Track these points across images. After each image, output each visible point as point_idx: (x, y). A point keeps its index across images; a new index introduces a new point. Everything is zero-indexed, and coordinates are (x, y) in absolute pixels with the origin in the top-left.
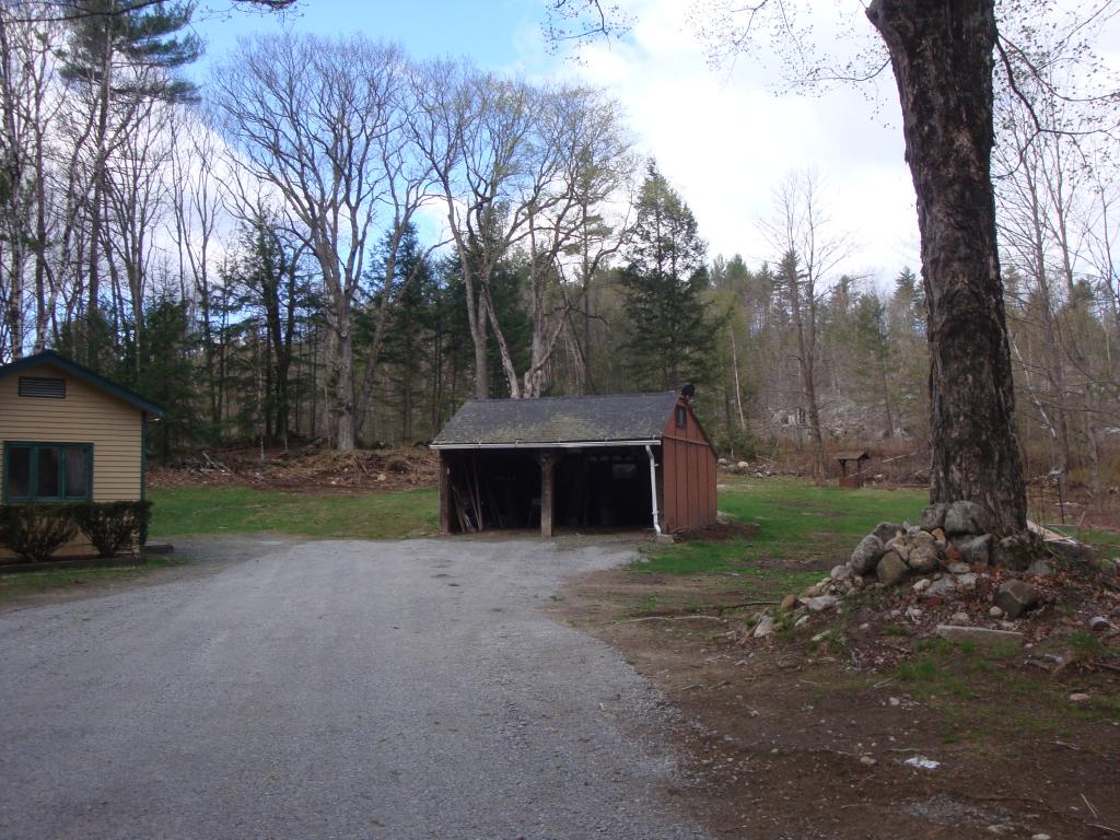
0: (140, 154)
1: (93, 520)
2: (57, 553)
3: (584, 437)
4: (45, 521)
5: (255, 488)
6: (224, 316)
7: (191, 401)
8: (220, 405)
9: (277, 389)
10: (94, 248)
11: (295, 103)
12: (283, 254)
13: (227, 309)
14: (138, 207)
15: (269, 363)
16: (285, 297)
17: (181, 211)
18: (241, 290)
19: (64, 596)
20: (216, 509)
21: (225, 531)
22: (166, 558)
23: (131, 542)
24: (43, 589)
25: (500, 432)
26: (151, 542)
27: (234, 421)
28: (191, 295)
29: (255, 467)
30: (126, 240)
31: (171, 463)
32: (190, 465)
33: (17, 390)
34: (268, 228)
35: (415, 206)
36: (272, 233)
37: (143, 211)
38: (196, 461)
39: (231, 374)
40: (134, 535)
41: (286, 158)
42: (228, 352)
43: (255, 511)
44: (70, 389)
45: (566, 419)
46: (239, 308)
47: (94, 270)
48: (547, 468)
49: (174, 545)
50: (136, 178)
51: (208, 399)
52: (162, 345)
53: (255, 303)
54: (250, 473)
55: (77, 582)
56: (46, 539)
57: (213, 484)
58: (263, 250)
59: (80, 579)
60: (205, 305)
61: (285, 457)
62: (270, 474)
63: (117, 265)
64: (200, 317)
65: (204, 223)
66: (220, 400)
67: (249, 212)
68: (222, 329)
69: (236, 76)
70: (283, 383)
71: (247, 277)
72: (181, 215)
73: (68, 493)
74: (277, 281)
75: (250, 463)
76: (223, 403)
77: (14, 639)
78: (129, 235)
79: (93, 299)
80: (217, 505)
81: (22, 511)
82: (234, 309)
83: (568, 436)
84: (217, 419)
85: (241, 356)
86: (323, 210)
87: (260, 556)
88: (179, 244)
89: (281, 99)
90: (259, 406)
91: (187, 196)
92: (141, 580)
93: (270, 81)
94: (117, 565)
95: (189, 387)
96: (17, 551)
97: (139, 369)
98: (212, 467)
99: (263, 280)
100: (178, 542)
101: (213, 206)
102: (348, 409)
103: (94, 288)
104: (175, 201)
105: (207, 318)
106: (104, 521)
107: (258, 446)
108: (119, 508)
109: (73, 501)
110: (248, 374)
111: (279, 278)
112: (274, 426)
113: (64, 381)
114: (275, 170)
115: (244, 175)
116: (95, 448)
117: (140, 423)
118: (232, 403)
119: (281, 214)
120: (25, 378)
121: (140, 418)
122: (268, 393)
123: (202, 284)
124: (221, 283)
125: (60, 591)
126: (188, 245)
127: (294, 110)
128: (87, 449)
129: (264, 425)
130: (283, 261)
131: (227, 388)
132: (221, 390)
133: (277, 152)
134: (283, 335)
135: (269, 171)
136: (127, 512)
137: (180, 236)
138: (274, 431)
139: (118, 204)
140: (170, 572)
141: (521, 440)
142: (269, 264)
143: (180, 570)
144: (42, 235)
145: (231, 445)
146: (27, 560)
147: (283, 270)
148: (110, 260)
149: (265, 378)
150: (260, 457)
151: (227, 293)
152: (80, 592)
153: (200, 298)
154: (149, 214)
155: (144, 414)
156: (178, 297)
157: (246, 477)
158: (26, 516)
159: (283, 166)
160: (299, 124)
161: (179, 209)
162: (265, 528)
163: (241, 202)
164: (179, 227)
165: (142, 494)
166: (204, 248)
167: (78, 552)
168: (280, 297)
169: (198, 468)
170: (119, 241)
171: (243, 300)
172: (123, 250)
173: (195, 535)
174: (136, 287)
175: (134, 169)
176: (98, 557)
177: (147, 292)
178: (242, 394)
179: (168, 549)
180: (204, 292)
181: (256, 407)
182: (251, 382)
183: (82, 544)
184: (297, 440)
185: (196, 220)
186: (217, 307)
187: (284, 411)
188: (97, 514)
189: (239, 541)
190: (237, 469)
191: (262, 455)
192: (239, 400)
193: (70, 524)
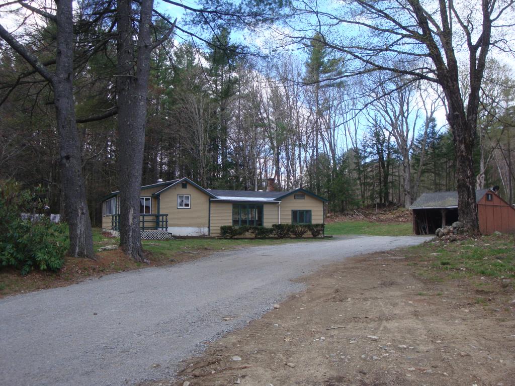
2: (303, 236)
3: (453, 204)
4: (301, 228)
6: (364, 159)
9: (384, 185)
13: (365, 157)
15: (380, 176)
16: (386, 151)
18: (369, 150)
23: (320, 234)
25: (430, 203)
27: (368, 198)
29: (373, 215)
31: (343, 214)
32: (349, 214)
33: (294, 198)
34: (378, 125)
35: (434, 111)
38: (352, 213)
40: (321, 232)
42: (365, 172)
44: (306, 197)
45: (451, 199)
46: (369, 156)
48: (443, 214)
53: (374, 154)
56: (301, 232)
57: (356, 221)
58: (377, 135)
61: (385, 211)
62: (379, 217)
65: (355, 125)
68: (364, 165)
70: (386, 183)
71: (371, 144)
73: (306, 222)
75: (372, 213)
82: (367, 157)
83: (449, 204)
86: (397, 119)
90: (375, 193)
94: (318, 239)
96: (295, 235)
98: (357, 215)
99: (377, 146)
100: (335, 235)
102: (408, 192)
106: (314, 228)
107: (375, 207)
108: (317, 225)
109: (307, 224)
112: (383, 200)
113: (304, 195)
116: (312, 211)
117: (322, 204)
120: (296, 195)
128: (310, 211)
129: (379, 199)
130: (384, 138)
136: (319, 226)
138: (383, 202)
141: (435, 206)
142: (378, 140)
146: (297, 237)
147: (384, 141)
150: (375, 211)
155: (323, 202)
157: (369, 218)
158: (297, 227)
163: (368, 116)
165: (323, 222)
167: (309, 236)
169: (352, 215)
171: (370, 154)
176: (313, 237)
179: (330, 236)
180: (356, 152)
183: (309, 234)
184: (392, 204)
187: (387, 194)
188: (312, 227)
190: (366, 215)
191: (377, 211)
192: (369, 190)
193: (307, 229)
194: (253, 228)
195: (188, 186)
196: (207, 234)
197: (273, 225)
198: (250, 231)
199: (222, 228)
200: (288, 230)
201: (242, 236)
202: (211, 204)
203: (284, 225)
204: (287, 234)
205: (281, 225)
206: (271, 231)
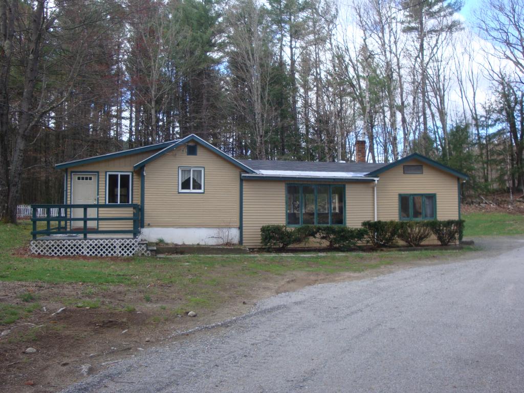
0: (440, 59)
1: (438, 228)
2: (423, 243)
4: (417, 229)
5: (509, 213)
6: (487, 129)
7: (473, 172)
8: (487, 174)
9: (517, 163)
10: (424, 105)
11: (516, 16)
12: (515, 95)
13: (488, 126)
14: (441, 84)
15: (512, 150)
16: (518, 116)
17: (461, 82)
18: (494, 116)
19: (430, 262)
20: (491, 223)
21: (497, 234)
22: (471, 247)
23: (455, 239)
24: (420, 259)
26: (464, 239)
27: (495, 181)
28: (470, 122)
29: (508, 203)
30: (437, 99)
31: (465, 202)
32: (475, 202)
33: (403, 172)
34: (506, 83)
36: (509, 85)
37: (444, 85)
38: (478, 200)
39: (493, 158)
40: (457, 236)
41: (514, 46)
42: (490, 147)
43: (511, 225)
44: (425, 169)
46: (495, 124)
47: (424, 114)
49: (474, 240)
50: (439, 70)
51: (482, 171)
52: (458, 146)
53: (503, 121)
54: (505, 206)
55: (434, 257)
56: (418, 237)
57: (487, 212)
58: (505, 96)
59: (435, 255)
60: (477, 126)
62: (516, 206)
63: (434, 111)
64: (475, 131)
65: (473, 86)
66: (487, 170)
67: (496, 77)
68: (487, 136)
69: (482, 11)
70: (520, 160)
71: (497, 109)
72: (462, 84)
73: (427, 217)
74: (513, 109)
75: (505, 201)
76: (489, 173)
77: (414, 280)
78: (438, 97)
79: (426, 128)
80: (491, 221)
81: (408, 224)
82: (491, 126)
84: (486, 180)
85: (498, 148)
87: (519, 248)
88: (462, 98)
89: (508, 16)
90: (509, 172)
91: (464, 74)
92: (462, 257)
93: (501, 9)
94: (449, 249)
95: (472, 165)
96: (406, 242)
97: (448, 159)
98: (486, 203)
99: (506, 110)
100: (476, 240)
101: (476, 76)
103: (425, 123)
104: (458, 78)
105: (478, 131)
106: (443, 229)
107: (509, 192)
108: (449, 223)
109: (429, 220)
110: (501, 157)
111: (514, 107)
112: (516, 182)
113: (422, 166)
114: (508, 53)
115: (491, 59)
116: (437, 196)
117: (457, 183)
118: (494, 172)
119: (513, 75)
120: (406, 166)
121: (457, 181)
122: (513, 166)
123: (475, 116)
124: (484, 114)
125: (428, 260)
126: (466, 98)
127: (516, 20)
128: (433, 196)
129: (511, 182)
130: (516, 98)
131: (491, 165)
132: (487, 166)
133: (509, 44)
134: (519, 136)
135: (505, 54)
136: (453, 225)
137: (462, 94)
138: (516, 185)
139: (432, 84)
140: (474, 254)
142: (508, 101)
143: (480, 253)
144: (403, 103)
145: (494, 192)
146: (411, 246)
147: (516, 103)
148: (430, 109)
149: (510, 158)
150: (510, 198)
151: (488, 118)
152: (436, 261)
153: (474, 122)
154: (446, 86)
155: (458, 179)
156: (464, 123)
157: (504, 208)
158: (409, 226)
159: (512, 50)
160: (520, 27)
161: (460, 82)
162: (517, 233)
163: (491, 73)
164: (461, 90)
165: (459, 217)
166: (474, 98)
167: (431, 243)
168: (516, 117)
169: (479, 203)
170: (434, 100)
171: (496, 121)
172: (436, 104)
173: (483, 236)
174: (443, 121)
175: (438, 66)
176: (440, 245)
177: (449, 122)
178: (499, 167)
179: (471, 243)
180: (475, 119)
181: (507, 173)
182: (504, 161)
183: (433, 239)
185: (469, 85)
186: (483, 126)
188: (440, 226)
189: (505, 240)
190: (499, 204)
191: (511, 197)
192: (497, 170)
193: (428, 230)
194: (325, 229)
195: (200, 151)
196: (236, 240)
197: (364, 224)
198: (318, 235)
199: (264, 230)
200: (393, 234)
201: (302, 245)
202: (244, 184)
203: (386, 222)
204: (390, 239)
205: (379, 222)
206: (360, 234)
